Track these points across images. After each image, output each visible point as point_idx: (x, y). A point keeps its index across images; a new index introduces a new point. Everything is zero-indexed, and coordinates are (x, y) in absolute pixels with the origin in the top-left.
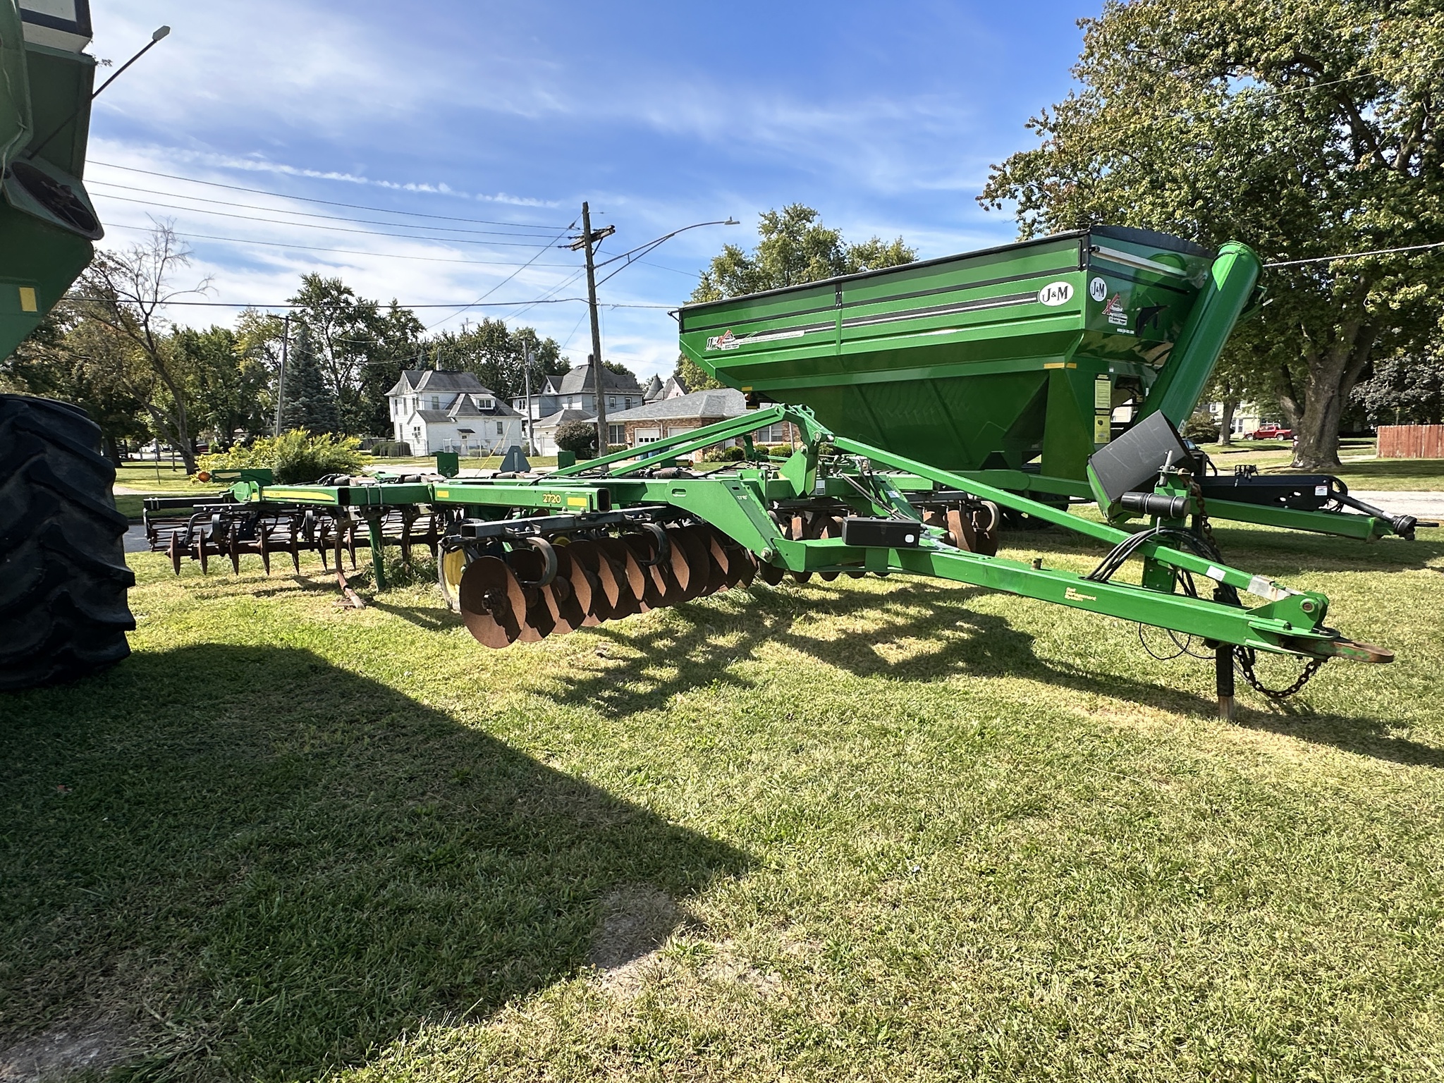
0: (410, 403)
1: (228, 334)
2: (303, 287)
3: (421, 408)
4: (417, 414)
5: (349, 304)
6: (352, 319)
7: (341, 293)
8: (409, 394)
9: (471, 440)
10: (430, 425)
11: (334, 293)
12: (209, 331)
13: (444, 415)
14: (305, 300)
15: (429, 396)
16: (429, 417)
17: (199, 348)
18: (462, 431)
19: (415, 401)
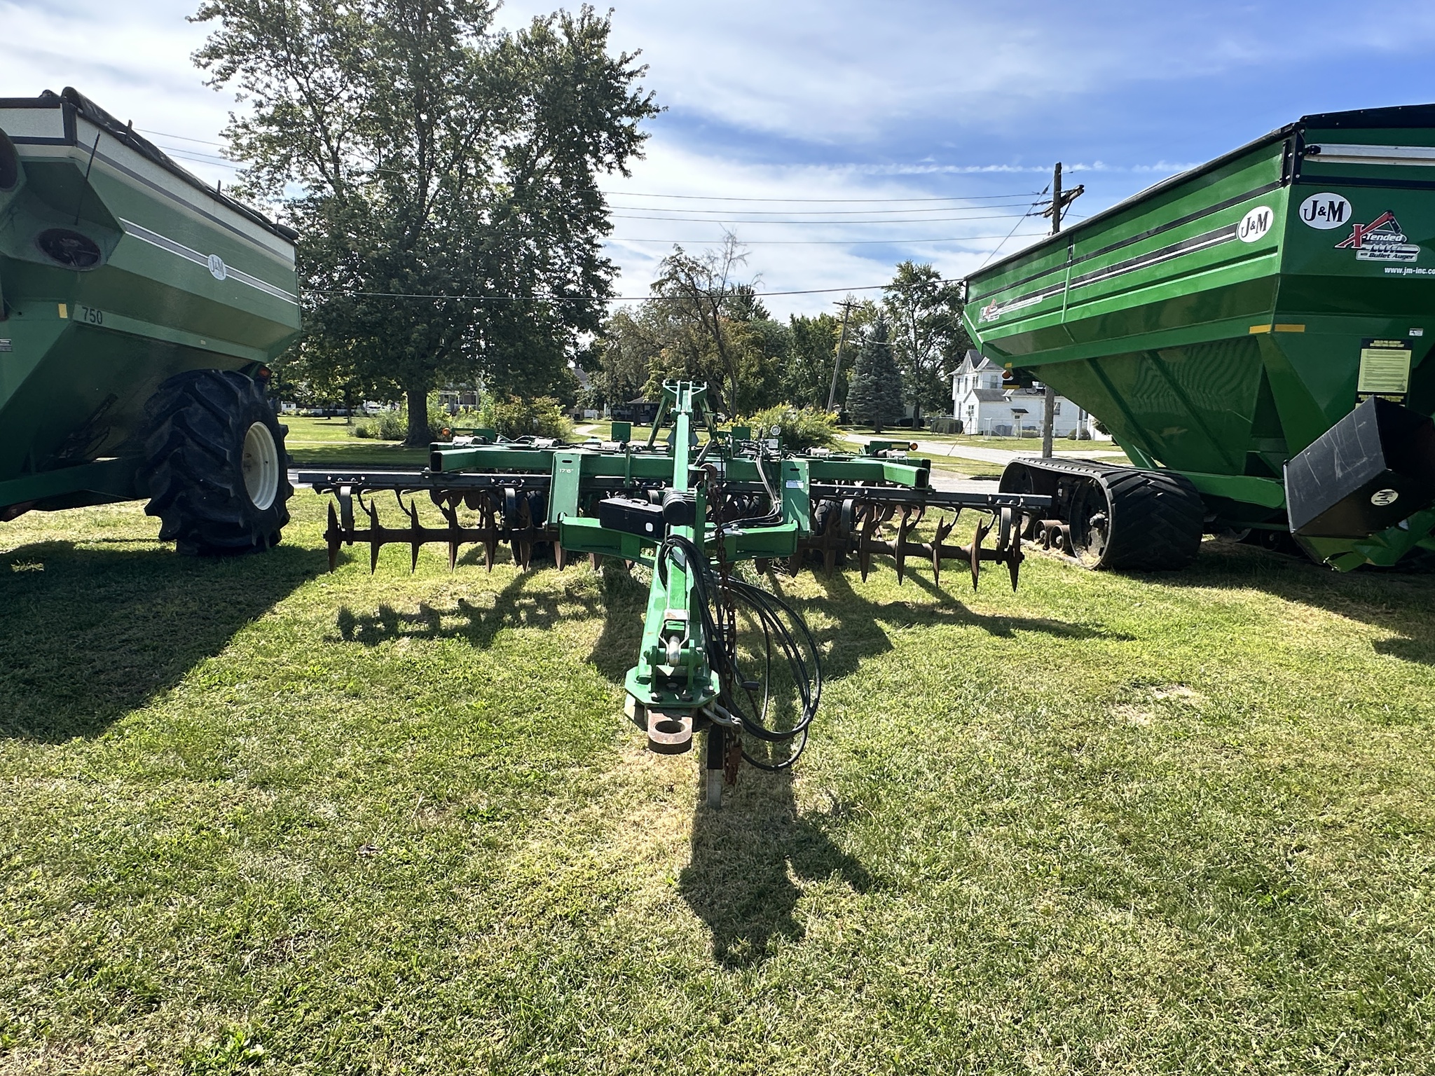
0: (970, 383)
1: (832, 319)
2: (898, 275)
3: (980, 387)
4: (973, 393)
5: (935, 288)
6: (936, 301)
7: (929, 277)
8: (971, 373)
9: (1025, 420)
10: (983, 404)
11: (924, 278)
12: (818, 318)
13: (999, 394)
14: (897, 285)
15: (989, 375)
16: (983, 396)
17: (808, 333)
18: (1015, 411)
19: (975, 380)
